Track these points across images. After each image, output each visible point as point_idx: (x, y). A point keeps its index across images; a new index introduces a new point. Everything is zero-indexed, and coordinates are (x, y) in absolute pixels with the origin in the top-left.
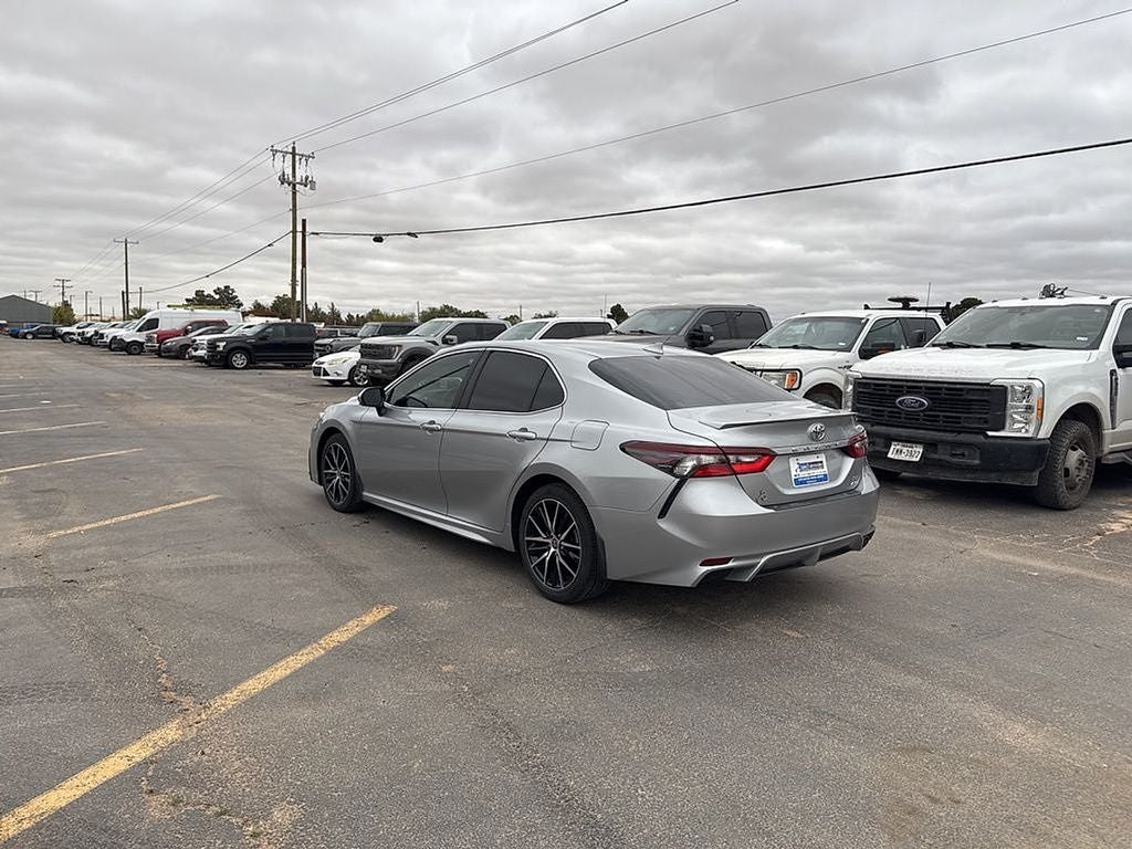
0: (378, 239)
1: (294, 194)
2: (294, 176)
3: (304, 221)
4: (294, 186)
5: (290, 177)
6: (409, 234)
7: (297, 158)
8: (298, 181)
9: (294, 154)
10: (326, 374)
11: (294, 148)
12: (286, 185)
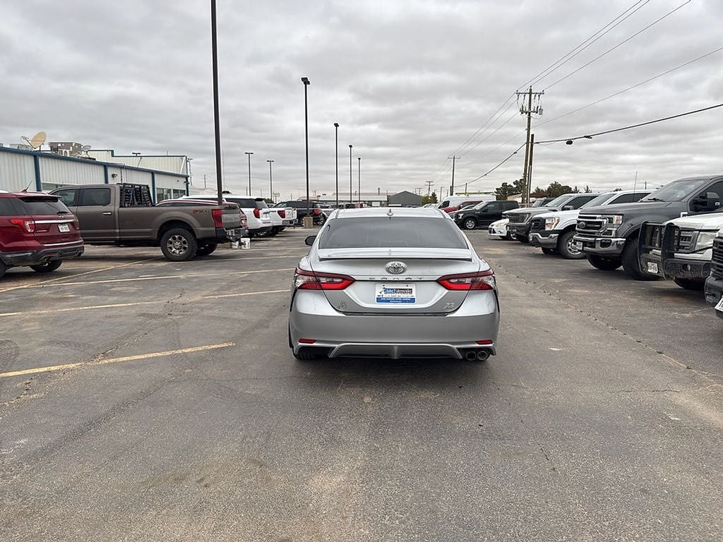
0: (570, 142)
1: (529, 119)
2: (530, 108)
3: (533, 135)
4: (529, 113)
5: (527, 109)
6: (585, 137)
7: (533, 95)
8: (532, 110)
9: (530, 93)
10: (494, 232)
11: (531, 90)
12: (524, 114)
